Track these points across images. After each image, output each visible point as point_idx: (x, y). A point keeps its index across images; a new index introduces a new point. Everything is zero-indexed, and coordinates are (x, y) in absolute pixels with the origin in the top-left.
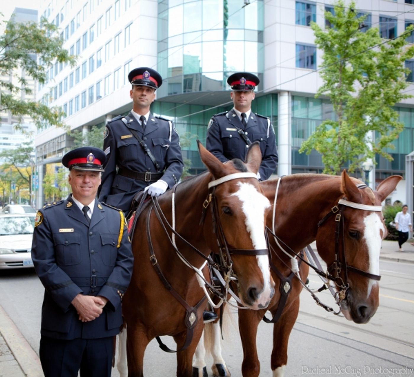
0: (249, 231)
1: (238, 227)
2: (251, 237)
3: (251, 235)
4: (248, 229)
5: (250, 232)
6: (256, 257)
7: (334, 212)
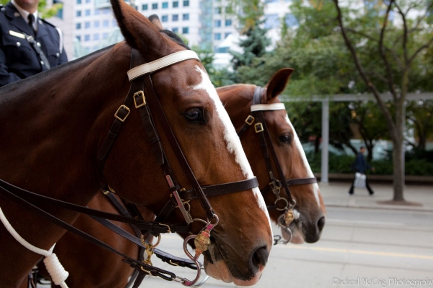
0: (231, 151)
1: (214, 145)
2: (237, 161)
3: (237, 157)
4: (229, 146)
5: (234, 152)
6: (252, 193)
7: (250, 124)
